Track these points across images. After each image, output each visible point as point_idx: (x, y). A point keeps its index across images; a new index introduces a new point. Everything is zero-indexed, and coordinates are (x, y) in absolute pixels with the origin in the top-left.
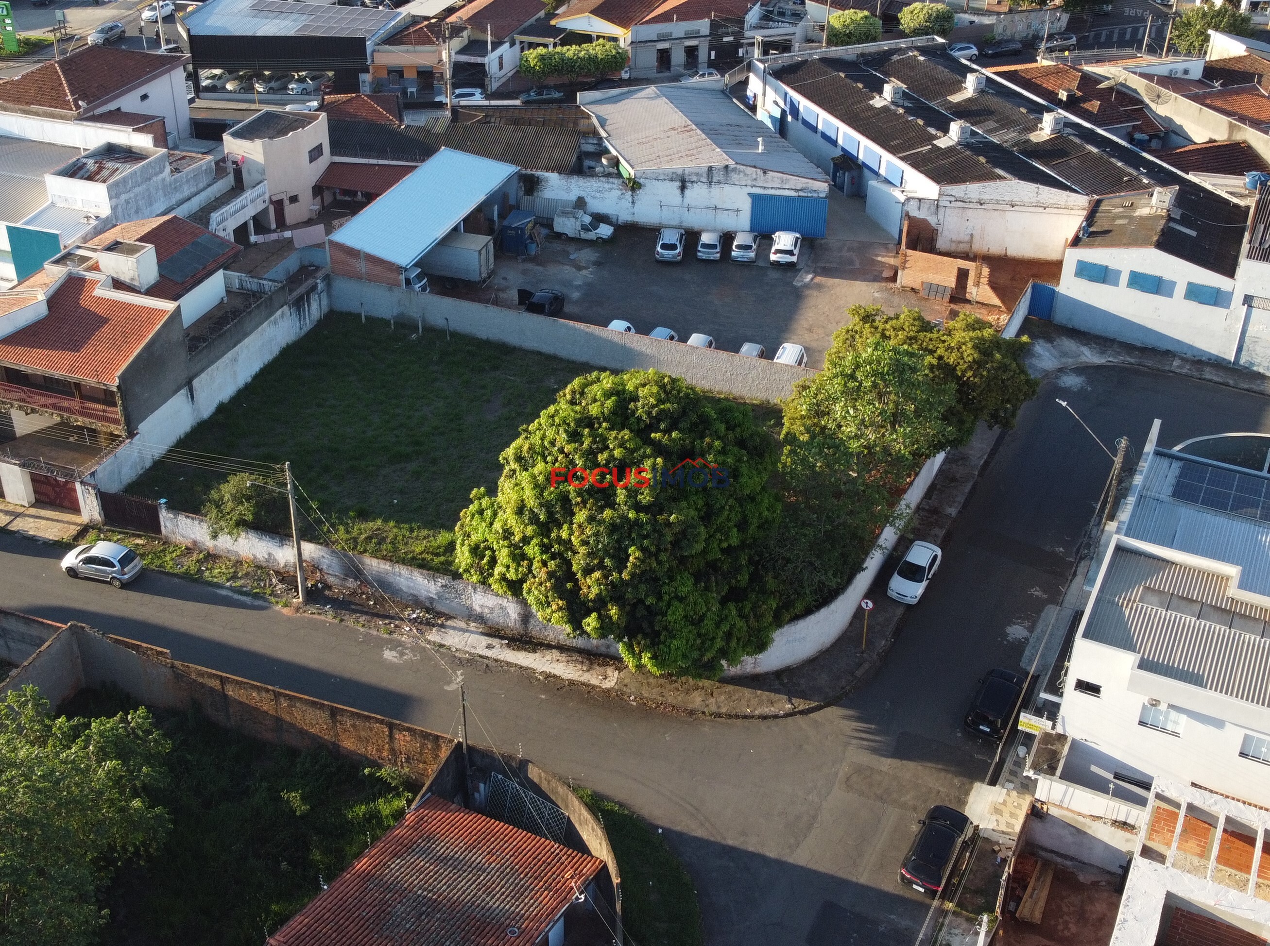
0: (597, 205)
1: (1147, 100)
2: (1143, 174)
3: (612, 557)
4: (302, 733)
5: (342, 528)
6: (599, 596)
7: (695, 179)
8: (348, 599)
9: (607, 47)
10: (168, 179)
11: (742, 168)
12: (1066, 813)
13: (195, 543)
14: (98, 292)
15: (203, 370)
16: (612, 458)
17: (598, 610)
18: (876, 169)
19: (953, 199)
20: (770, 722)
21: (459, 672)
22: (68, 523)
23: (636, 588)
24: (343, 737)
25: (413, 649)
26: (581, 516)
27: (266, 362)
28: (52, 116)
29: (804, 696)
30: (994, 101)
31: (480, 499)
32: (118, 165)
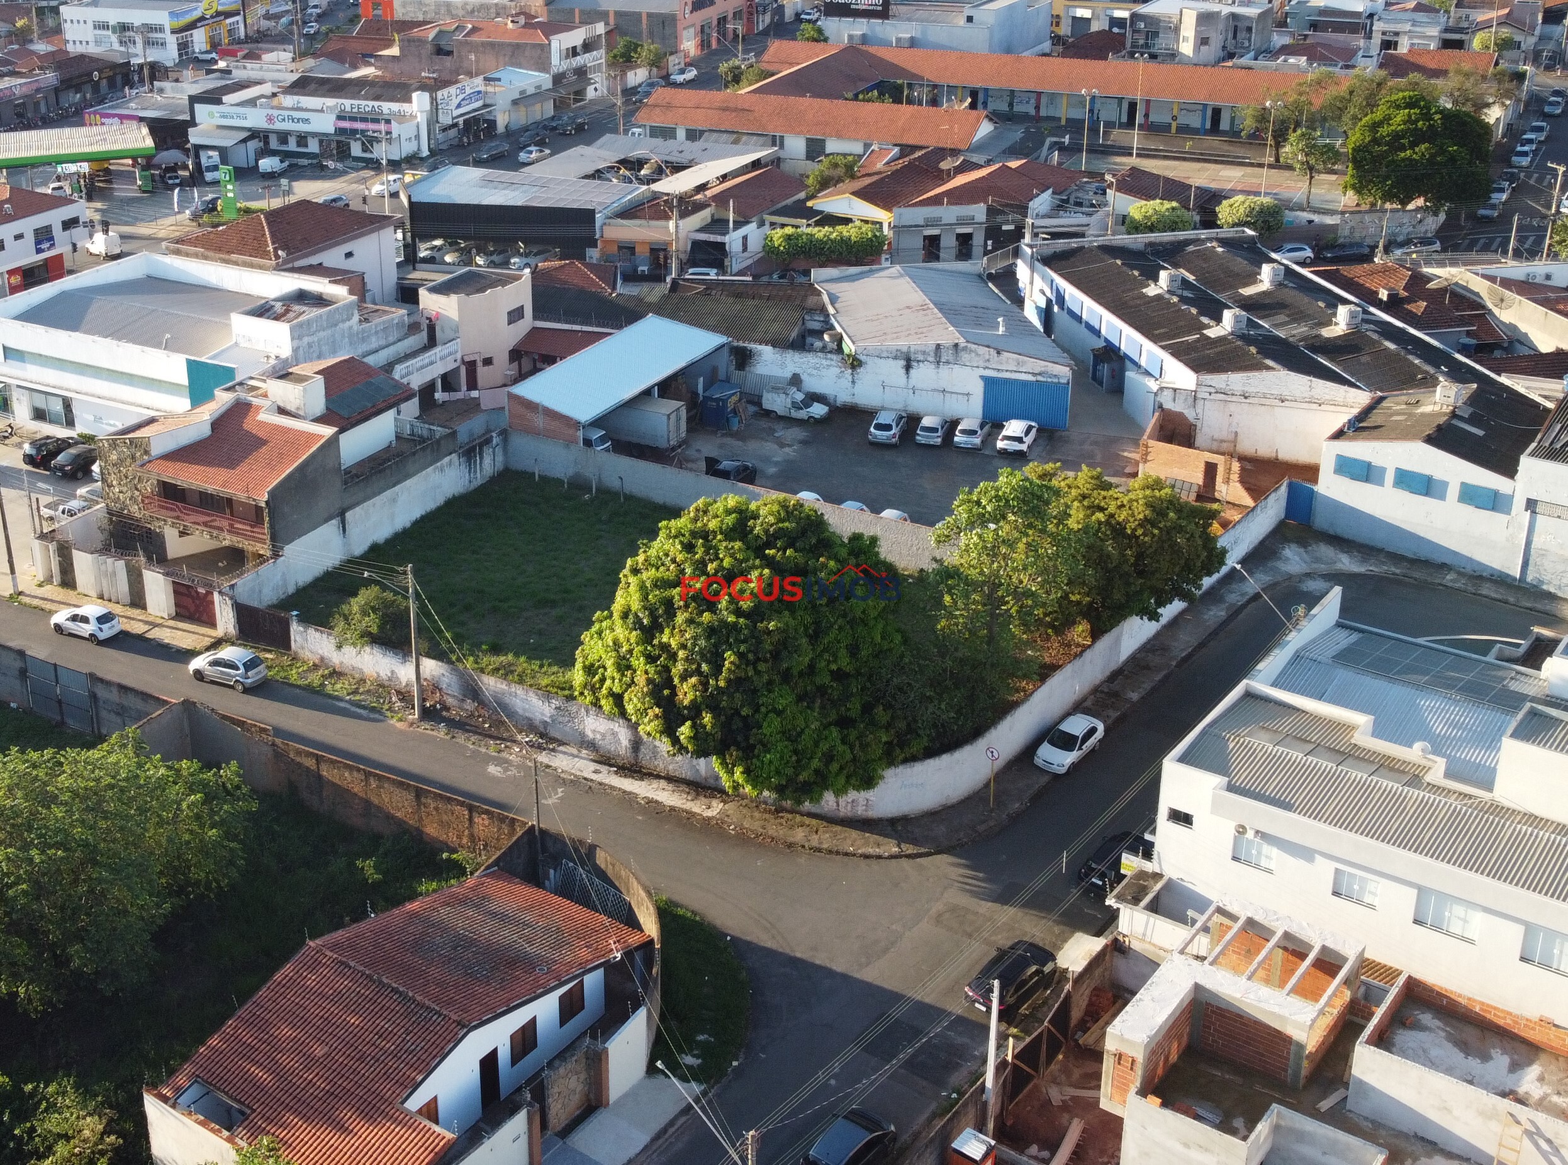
0: (813, 384)
1: (1490, 305)
2: (1443, 372)
3: (708, 662)
4: (389, 817)
5: (471, 658)
6: (693, 702)
7: (921, 358)
8: (464, 720)
9: (864, 229)
10: (355, 328)
11: (973, 347)
12: (1147, 946)
13: (322, 659)
14: (263, 417)
15: (358, 504)
16: (720, 568)
17: (692, 719)
18: (1136, 359)
19: (1213, 390)
20: (873, 862)
21: (560, 790)
22: (203, 635)
23: (731, 697)
24: (426, 821)
25: (518, 767)
26: (680, 618)
27: (428, 510)
28: (251, 266)
29: (914, 842)
30: (1292, 295)
31: (602, 621)
32: (305, 308)
